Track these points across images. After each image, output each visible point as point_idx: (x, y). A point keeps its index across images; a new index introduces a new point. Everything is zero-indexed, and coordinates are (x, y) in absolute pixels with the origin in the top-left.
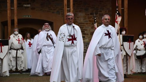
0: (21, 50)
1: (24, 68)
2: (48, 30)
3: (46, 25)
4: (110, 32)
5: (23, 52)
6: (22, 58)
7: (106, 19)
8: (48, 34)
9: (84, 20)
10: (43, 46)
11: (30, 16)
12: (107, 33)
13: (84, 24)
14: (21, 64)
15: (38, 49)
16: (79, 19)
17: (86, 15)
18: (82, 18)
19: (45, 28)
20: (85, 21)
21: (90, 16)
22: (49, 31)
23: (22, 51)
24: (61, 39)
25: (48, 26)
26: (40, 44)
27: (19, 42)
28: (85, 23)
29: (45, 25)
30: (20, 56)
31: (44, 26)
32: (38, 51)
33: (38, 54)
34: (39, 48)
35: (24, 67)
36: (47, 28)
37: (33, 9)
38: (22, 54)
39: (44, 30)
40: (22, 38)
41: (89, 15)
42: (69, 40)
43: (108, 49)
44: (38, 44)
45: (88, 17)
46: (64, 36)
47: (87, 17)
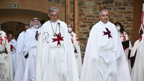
0: (3, 54)
1: (7, 79)
2: (38, 26)
3: (35, 21)
4: (109, 31)
5: (7, 57)
6: (5, 64)
7: (104, 16)
8: (37, 32)
9: (93, 11)
10: (31, 48)
11: (17, 6)
12: (106, 31)
13: (93, 16)
14: (3, 73)
15: (24, 52)
16: (87, 10)
17: (96, 4)
18: (91, 9)
19: (34, 24)
20: (95, 12)
21: (102, 5)
22: (38, 28)
23: (6, 55)
24: (45, 39)
25: (37, 22)
26: (27, 45)
27: (1, 42)
28: (95, 15)
29: (33, 20)
30: (3, 63)
31: (32, 22)
32: (24, 55)
33: (24, 59)
34: (26, 50)
35: (8, 77)
36: (37, 24)
38: (5, 60)
39: (32, 26)
40: (5, 37)
41: (100, 4)
42: (54, 40)
43: (108, 50)
44: (25, 45)
45: (100, 7)
46: (48, 35)
47: (98, 7)
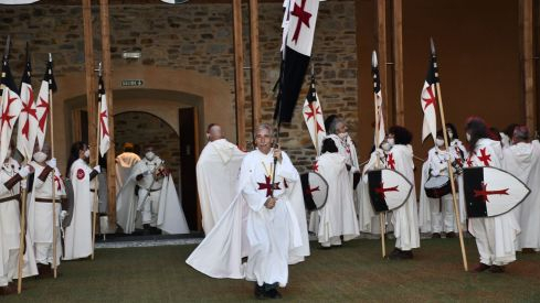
11: (140, 83)
37: (147, 62)
